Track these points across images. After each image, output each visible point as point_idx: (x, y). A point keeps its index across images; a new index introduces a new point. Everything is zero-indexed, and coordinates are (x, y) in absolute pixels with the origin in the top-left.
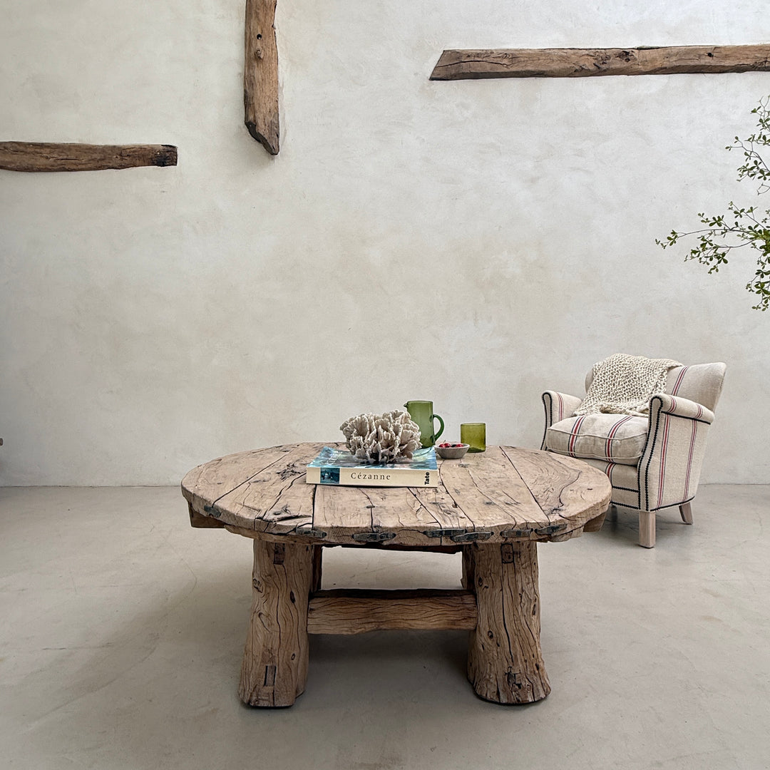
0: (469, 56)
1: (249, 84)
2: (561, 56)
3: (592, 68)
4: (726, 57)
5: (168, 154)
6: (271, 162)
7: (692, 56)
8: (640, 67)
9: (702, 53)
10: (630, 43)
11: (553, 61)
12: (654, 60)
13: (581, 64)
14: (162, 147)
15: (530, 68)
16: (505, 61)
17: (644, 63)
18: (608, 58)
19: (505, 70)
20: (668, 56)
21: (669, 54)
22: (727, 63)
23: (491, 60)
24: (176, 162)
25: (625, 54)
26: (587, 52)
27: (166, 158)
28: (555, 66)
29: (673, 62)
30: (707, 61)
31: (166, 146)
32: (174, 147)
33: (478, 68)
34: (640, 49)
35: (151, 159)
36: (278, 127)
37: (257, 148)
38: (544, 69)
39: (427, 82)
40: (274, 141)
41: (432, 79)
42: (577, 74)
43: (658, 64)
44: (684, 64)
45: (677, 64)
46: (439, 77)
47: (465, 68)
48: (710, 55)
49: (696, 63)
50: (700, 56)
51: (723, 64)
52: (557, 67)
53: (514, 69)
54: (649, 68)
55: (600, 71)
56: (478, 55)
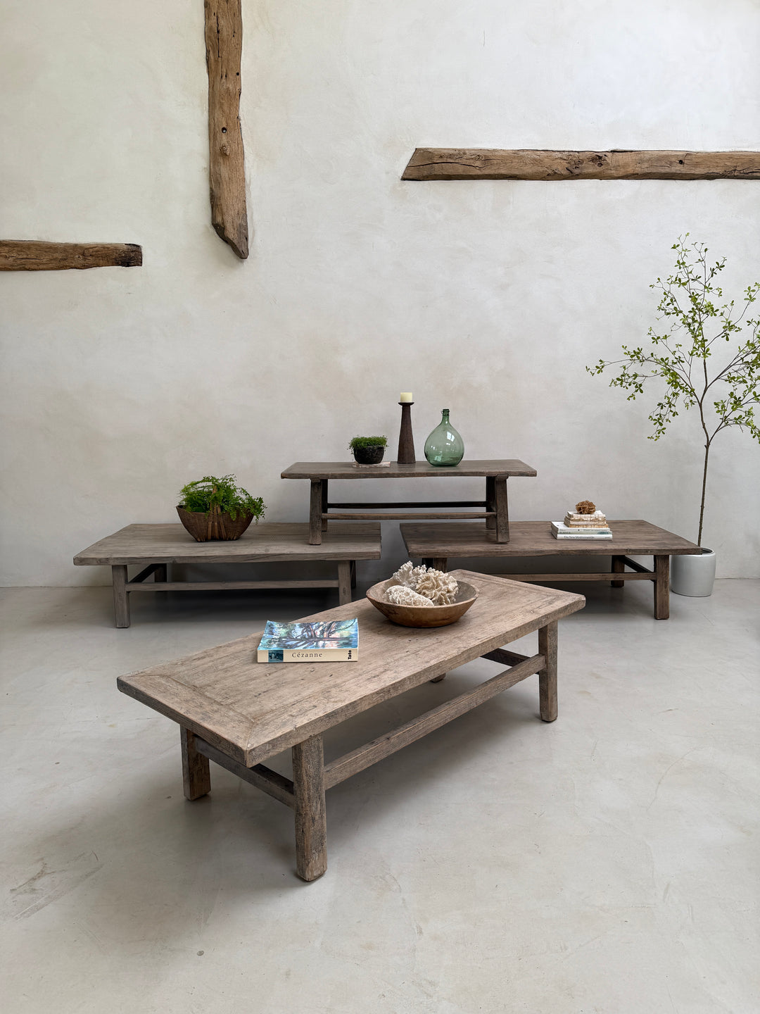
0: (441, 157)
1: (215, 182)
2: (535, 159)
3: (565, 172)
4: (697, 165)
5: (132, 255)
6: (240, 264)
7: (663, 163)
8: (612, 172)
9: (673, 159)
10: (602, 146)
11: (526, 164)
12: (626, 165)
13: (554, 168)
14: (125, 247)
15: (503, 171)
16: (478, 163)
17: (616, 167)
18: (581, 162)
19: (478, 172)
20: (641, 161)
21: (641, 160)
22: (699, 171)
23: (464, 161)
24: (142, 262)
25: (598, 159)
26: (560, 155)
27: (131, 259)
28: (528, 170)
29: (645, 168)
30: (678, 168)
31: (130, 244)
32: (138, 246)
33: (449, 170)
34: (613, 151)
35: (115, 259)
36: (246, 229)
37: (225, 250)
38: (516, 172)
39: (398, 181)
40: (243, 245)
41: (403, 179)
42: (550, 177)
43: (630, 170)
44: (655, 171)
45: (647, 171)
46: (411, 177)
47: (437, 169)
48: (681, 162)
49: (667, 170)
50: (671, 163)
51: (693, 172)
52: (530, 171)
53: (487, 172)
54: (622, 172)
55: (572, 175)
56: (451, 156)
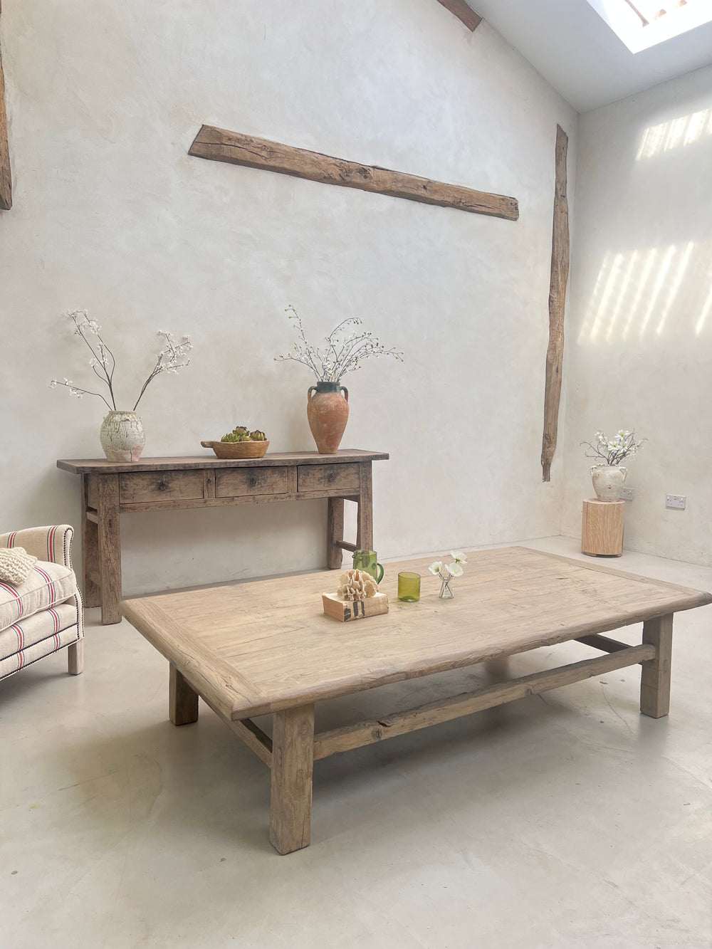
0: (230, 139)
2: (313, 160)
3: (338, 178)
4: (436, 192)
7: (412, 186)
8: (375, 185)
9: (420, 184)
10: (368, 161)
11: (306, 163)
12: (384, 182)
13: (329, 172)
15: (286, 166)
16: (264, 153)
17: (378, 182)
18: (350, 171)
19: (263, 162)
20: (396, 181)
21: (396, 179)
22: (436, 197)
23: (251, 148)
25: (363, 171)
26: (333, 161)
28: (308, 169)
29: (399, 187)
30: (422, 192)
33: (238, 153)
34: (374, 167)
36: (9, 175)
38: (297, 169)
39: (186, 156)
40: (6, 193)
41: (190, 154)
42: (325, 181)
43: (388, 186)
44: (406, 191)
45: (400, 189)
46: (199, 153)
47: (226, 151)
48: (425, 187)
49: (414, 192)
50: (418, 187)
51: (433, 198)
52: (309, 170)
53: (272, 163)
54: (381, 187)
55: (344, 182)
56: (238, 140)
